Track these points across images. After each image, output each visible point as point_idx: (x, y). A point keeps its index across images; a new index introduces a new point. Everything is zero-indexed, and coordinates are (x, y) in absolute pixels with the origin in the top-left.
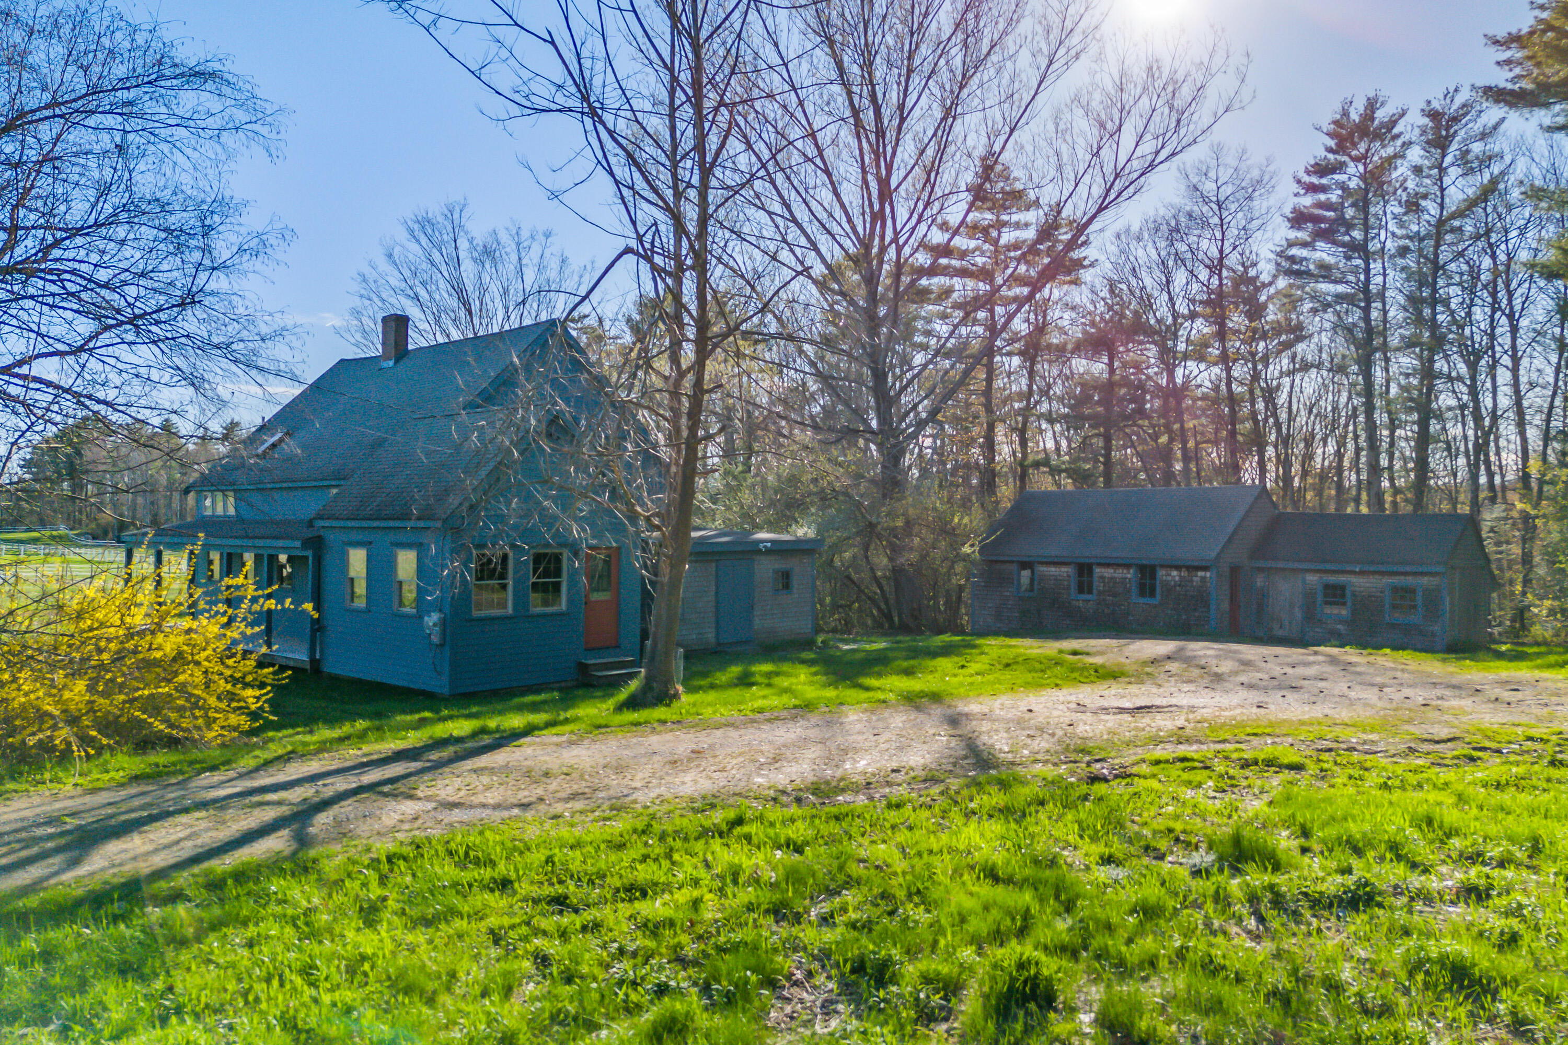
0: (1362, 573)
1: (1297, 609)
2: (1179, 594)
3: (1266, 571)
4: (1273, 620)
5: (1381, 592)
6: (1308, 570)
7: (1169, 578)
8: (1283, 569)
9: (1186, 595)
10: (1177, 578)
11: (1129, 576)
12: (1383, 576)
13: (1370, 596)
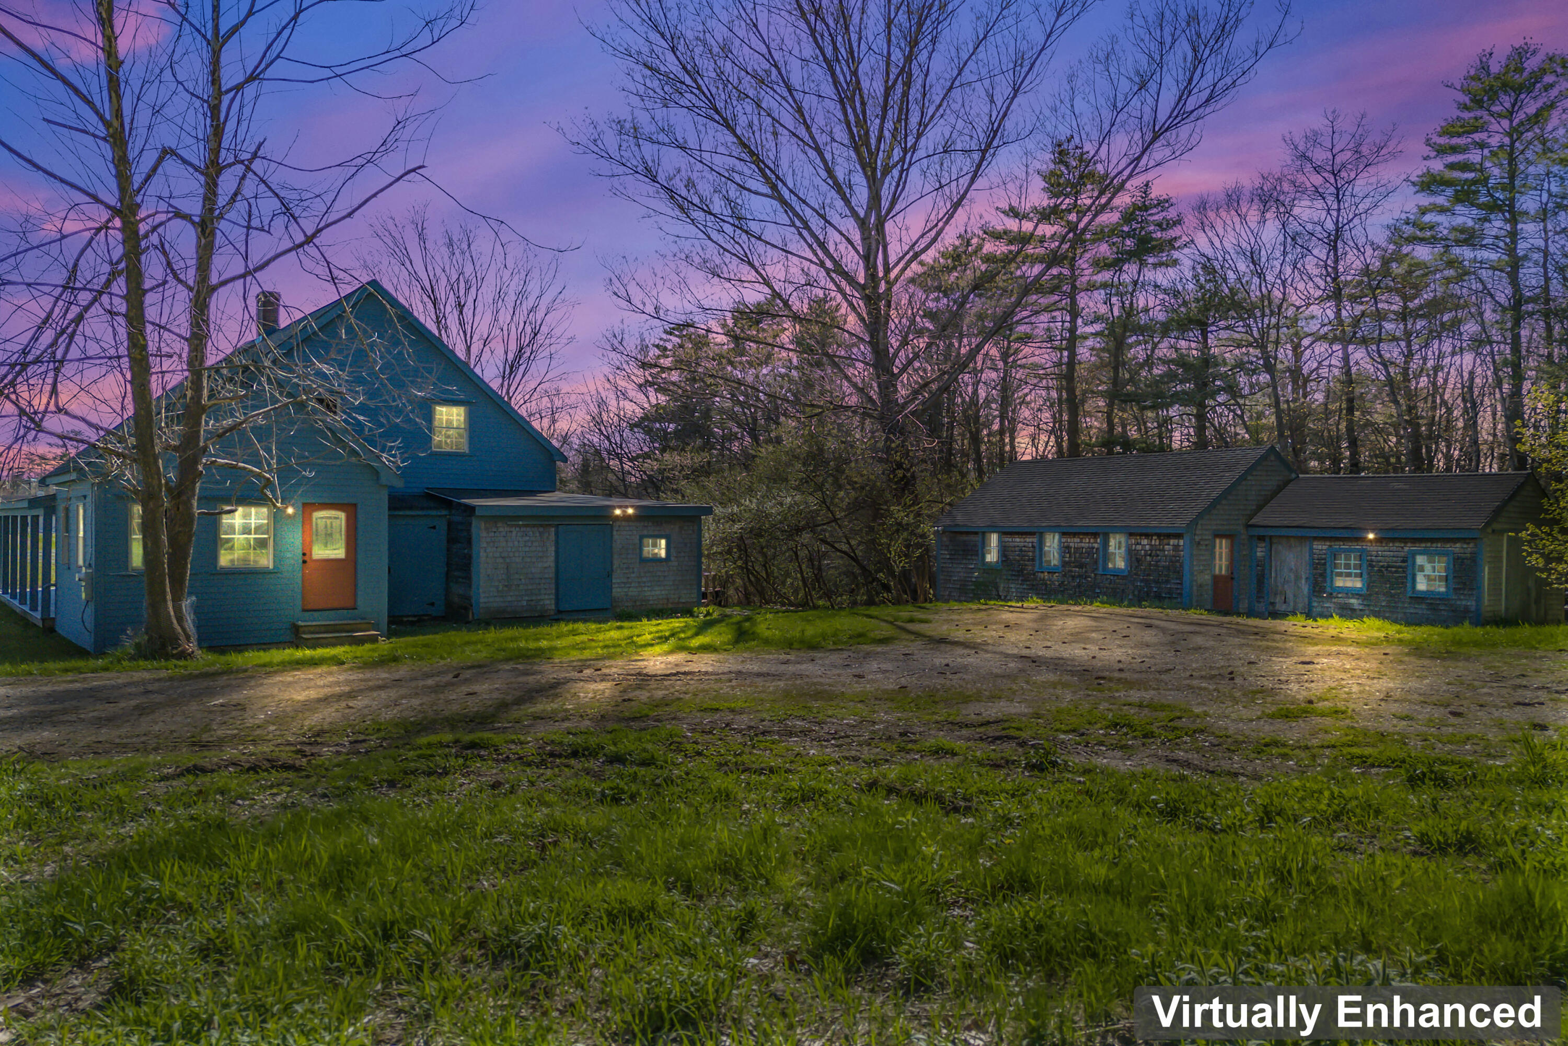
0: (1379, 540)
1: (1303, 581)
2: (1150, 565)
3: (1267, 540)
4: (1276, 594)
5: (1403, 561)
6: (1315, 538)
7: (1139, 547)
8: (1288, 537)
9: (1157, 566)
10: (1148, 547)
11: (1096, 545)
12: (1406, 543)
13: (1389, 566)
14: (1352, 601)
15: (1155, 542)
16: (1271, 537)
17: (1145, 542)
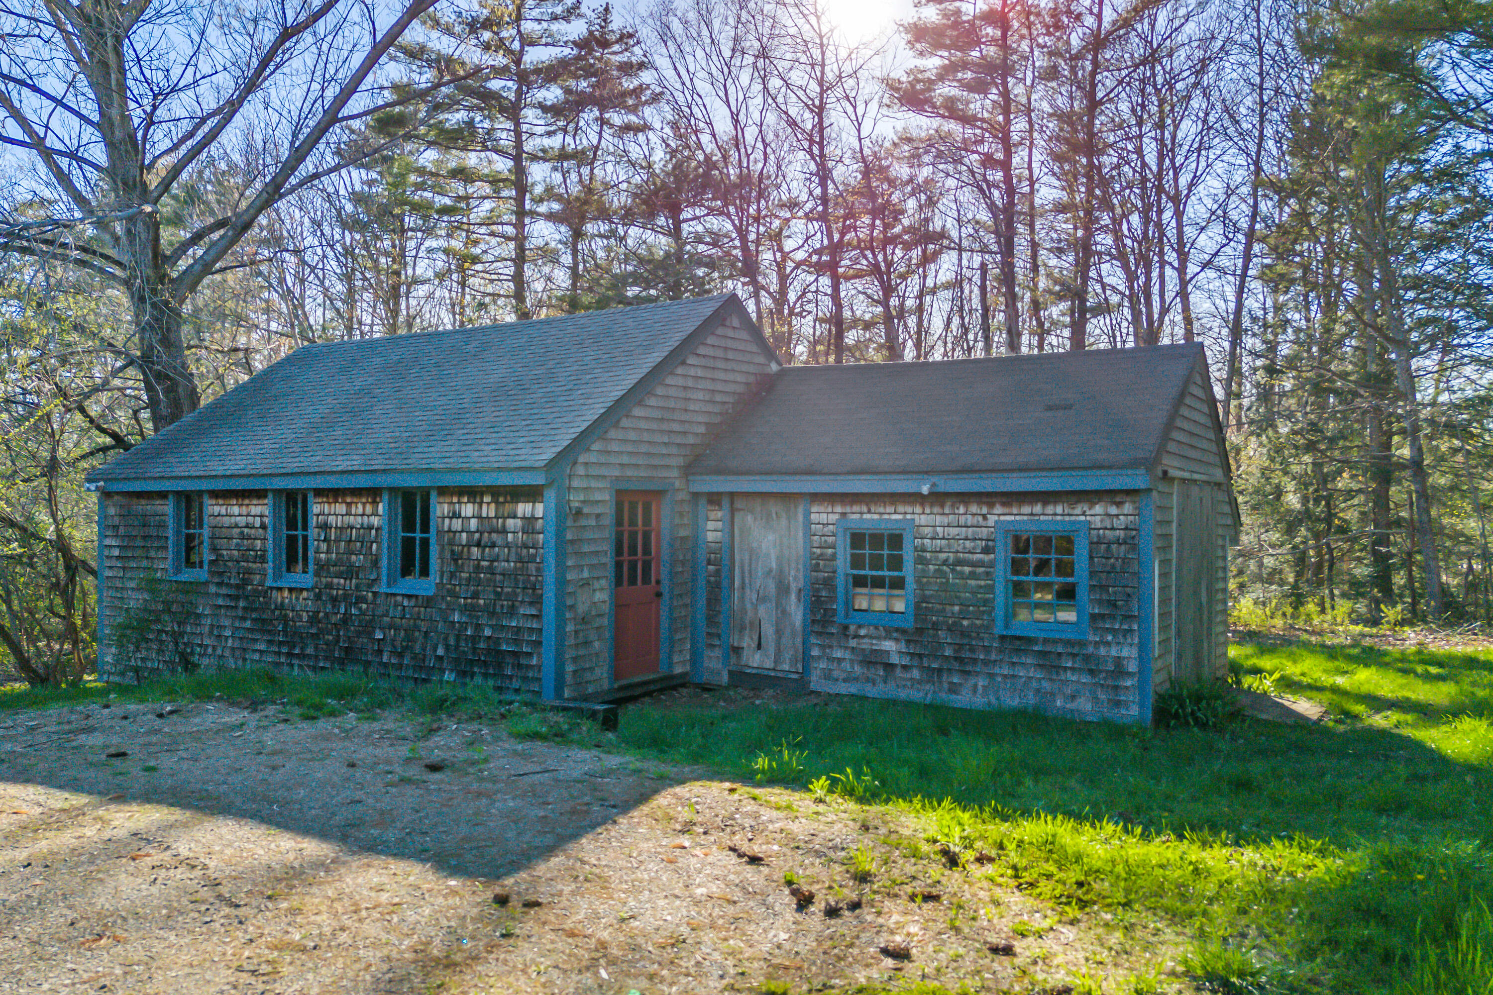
0: (937, 498)
1: (793, 597)
2: (478, 568)
3: (726, 502)
4: (742, 628)
5: (986, 550)
6: (817, 497)
7: (457, 524)
8: (765, 496)
9: (491, 571)
10: (473, 524)
11: (375, 521)
12: (991, 505)
13: (960, 562)
14: (888, 645)
15: (489, 510)
16: (732, 495)
17: (468, 509)
